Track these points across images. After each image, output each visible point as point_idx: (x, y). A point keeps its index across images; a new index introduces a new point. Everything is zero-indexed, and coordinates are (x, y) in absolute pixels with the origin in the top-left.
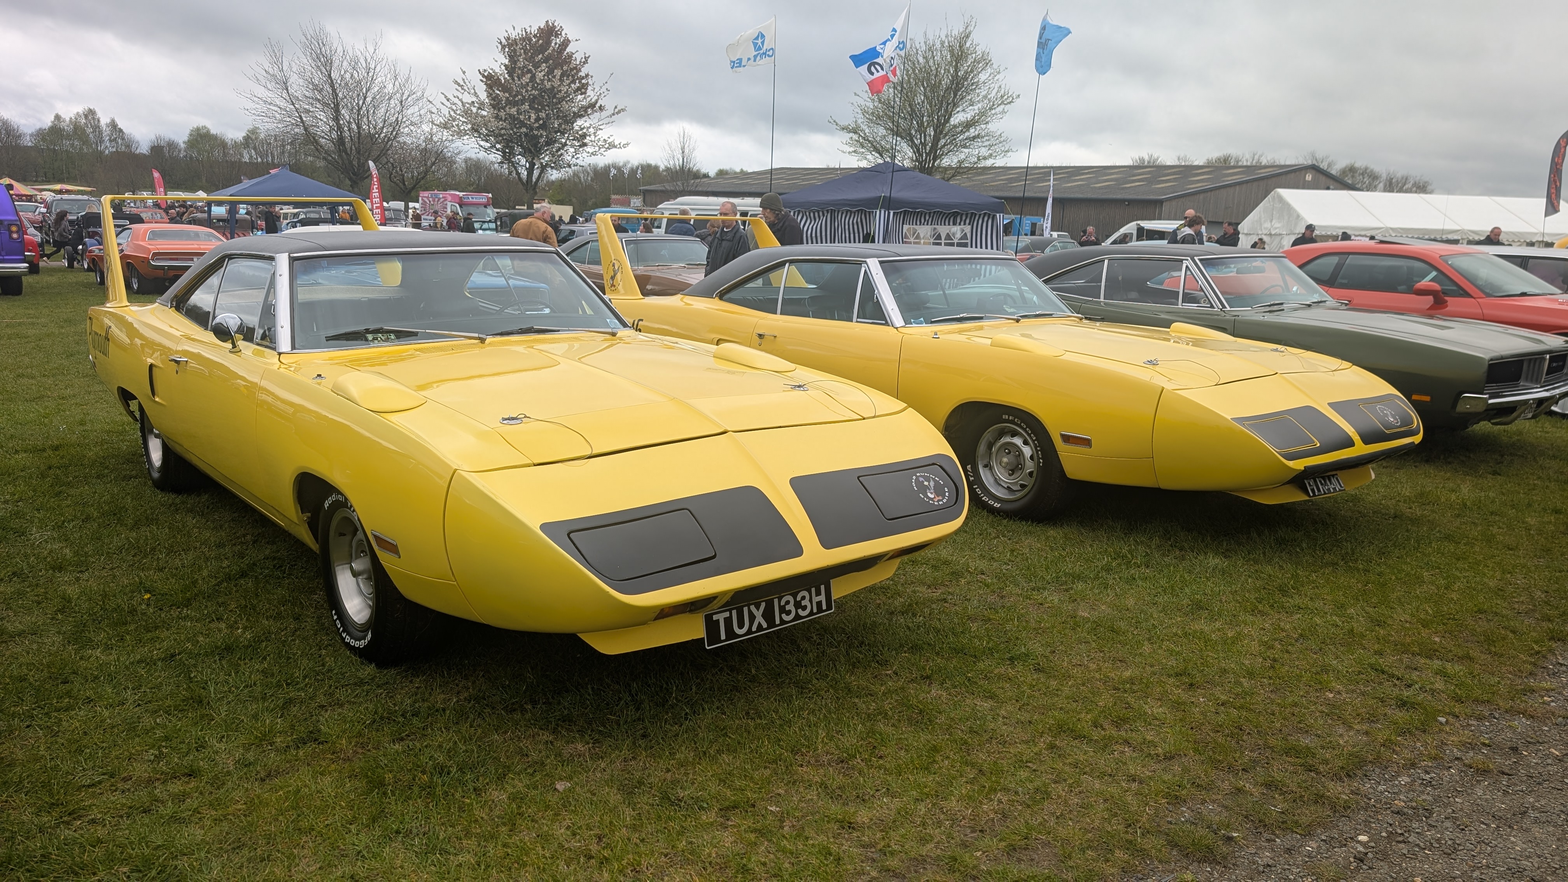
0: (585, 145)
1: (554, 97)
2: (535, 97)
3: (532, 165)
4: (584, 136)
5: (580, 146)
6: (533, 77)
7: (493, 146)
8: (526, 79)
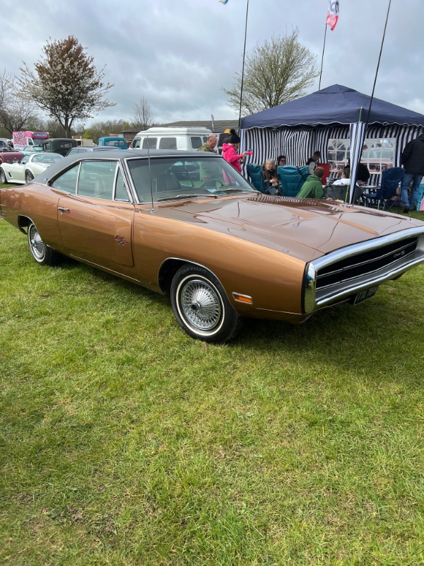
0: (94, 105)
1: (75, 77)
2: (65, 78)
3: (67, 116)
4: (93, 100)
5: (92, 105)
6: (63, 67)
7: (46, 106)
8: (59, 67)
